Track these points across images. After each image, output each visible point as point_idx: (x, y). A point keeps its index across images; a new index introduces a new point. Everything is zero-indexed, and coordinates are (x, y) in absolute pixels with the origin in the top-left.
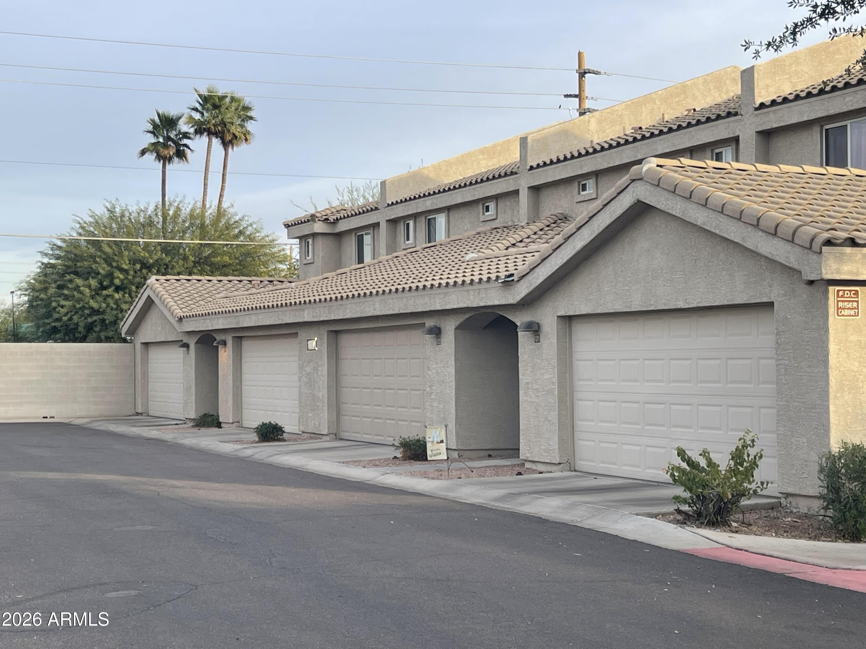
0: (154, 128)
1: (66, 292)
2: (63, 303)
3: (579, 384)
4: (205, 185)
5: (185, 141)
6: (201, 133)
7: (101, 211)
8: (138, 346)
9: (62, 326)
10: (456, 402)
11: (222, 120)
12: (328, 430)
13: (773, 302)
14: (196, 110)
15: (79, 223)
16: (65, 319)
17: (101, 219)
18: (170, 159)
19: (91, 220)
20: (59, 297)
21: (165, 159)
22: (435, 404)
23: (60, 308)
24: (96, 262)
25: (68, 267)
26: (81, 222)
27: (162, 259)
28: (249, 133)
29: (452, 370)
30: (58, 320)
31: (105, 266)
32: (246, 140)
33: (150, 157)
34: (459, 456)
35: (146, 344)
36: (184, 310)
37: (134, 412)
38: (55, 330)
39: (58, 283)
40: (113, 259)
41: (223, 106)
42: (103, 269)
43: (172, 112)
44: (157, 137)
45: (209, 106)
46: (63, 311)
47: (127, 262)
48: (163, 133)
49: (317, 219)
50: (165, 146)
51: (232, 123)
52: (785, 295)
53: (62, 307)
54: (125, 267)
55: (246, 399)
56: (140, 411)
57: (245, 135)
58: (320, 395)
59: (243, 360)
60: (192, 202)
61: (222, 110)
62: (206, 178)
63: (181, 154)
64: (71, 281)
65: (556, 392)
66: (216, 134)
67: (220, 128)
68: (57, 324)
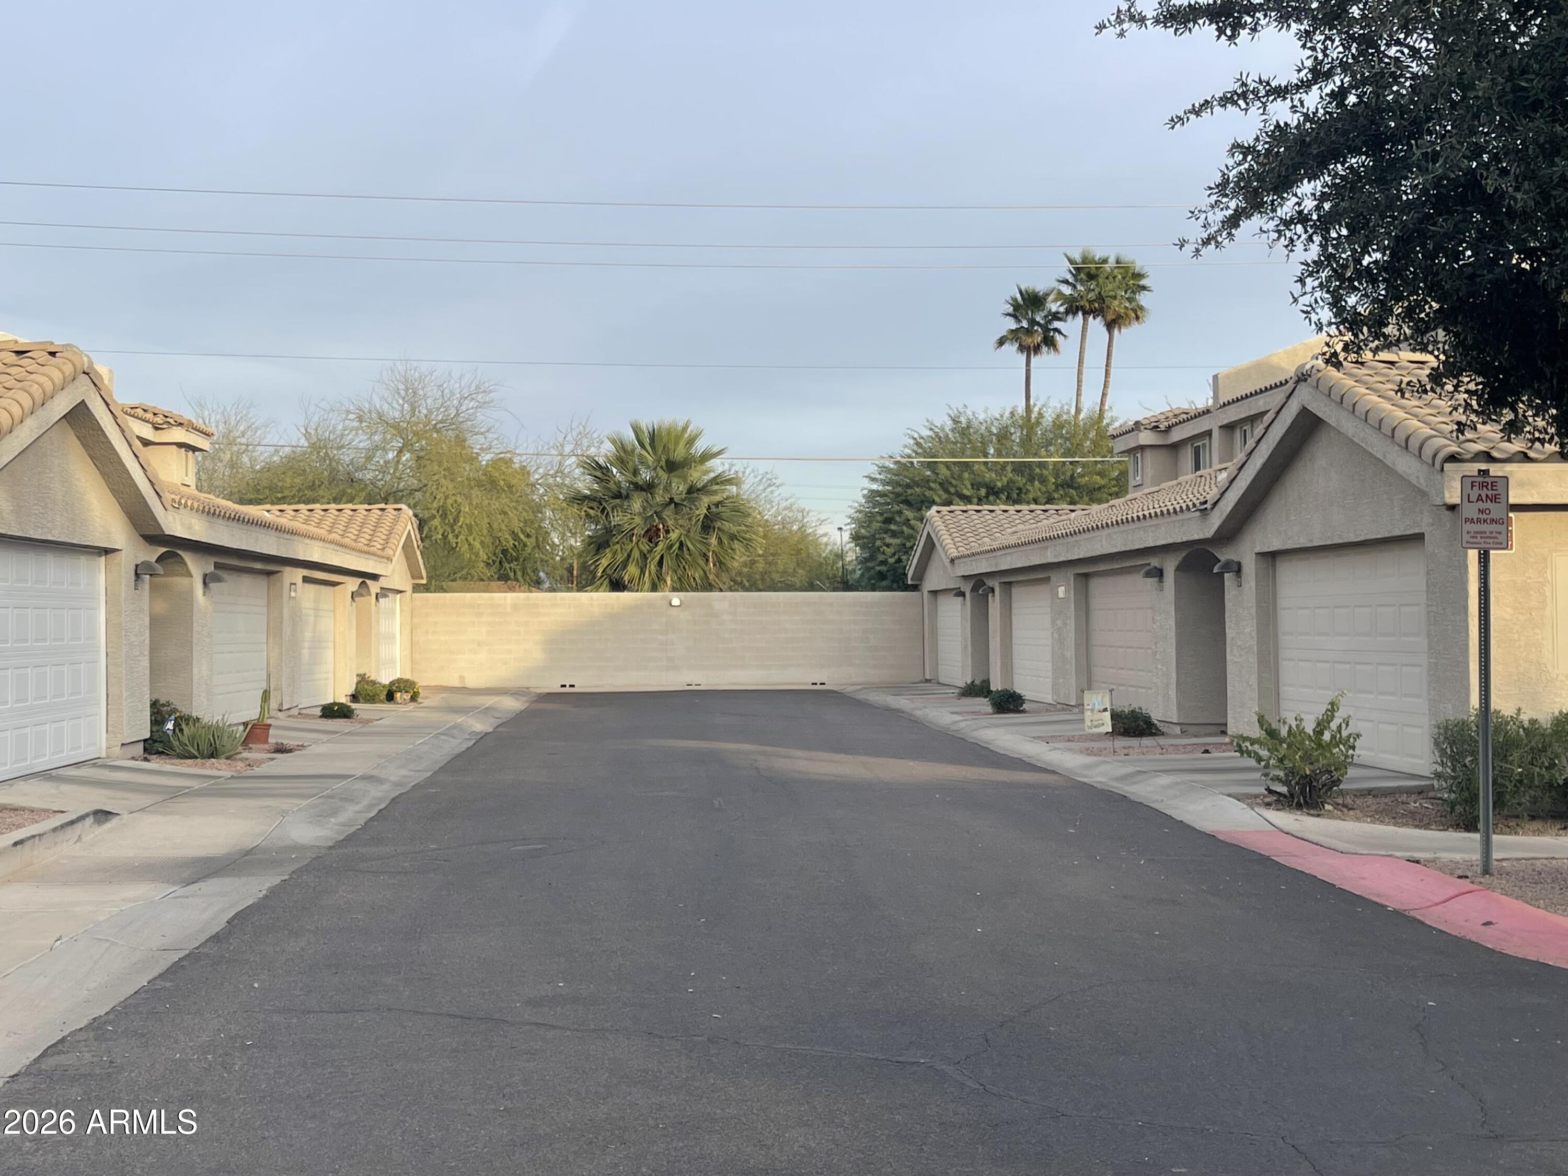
0: (1014, 310)
1: (893, 527)
2: (889, 540)
3: (1284, 640)
4: (1079, 381)
5: (1056, 324)
6: (1075, 313)
7: (943, 421)
8: (926, 594)
9: (888, 571)
10: (1177, 663)
11: (1099, 293)
12: (1077, 700)
13: (1423, 534)
14: (1066, 282)
15: (915, 439)
16: (891, 560)
17: (943, 430)
18: (1037, 349)
19: (930, 433)
20: (886, 533)
21: (1031, 350)
22: (1159, 667)
23: (885, 548)
24: (931, 489)
25: (898, 495)
26: (916, 436)
27: (1014, 482)
28: (1141, 308)
29: (1172, 623)
30: (884, 563)
31: (941, 492)
32: (1137, 318)
33: (1011, 349)
34: (1182, 732)
35: (934, 593)
36: (960, 549)
37: (922, 678)
38: (882, 576)
39: (885, 515)
40: (951, 483)
41: (1101, 276)
42: (939, 496)
43: (1040, 287)
44: (1019, 321)
45: (1083, 276)
46: (889, 551)
47: (970, 487)
48: (1027, 313)
49: (1142, 427)
50: (1029, 332)
51: (1115, 298)
52: (1433, 525)
53: (888, 546)
54: (967, 493)
55: (1017, 662)
56: (928, 677)
57: (1135, 311)
58: (1068, 655)
59: (1014, 611)
60: (1059, 405)
61: (1100, 280)
62: (1080, 373)
63: (1049, 342)
64: (900, 513)
65: (1255, 649)
66: (1095, 312)
67: (1097, 305)
68: (883, 568)
